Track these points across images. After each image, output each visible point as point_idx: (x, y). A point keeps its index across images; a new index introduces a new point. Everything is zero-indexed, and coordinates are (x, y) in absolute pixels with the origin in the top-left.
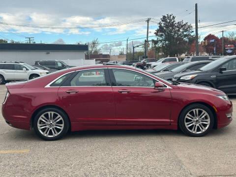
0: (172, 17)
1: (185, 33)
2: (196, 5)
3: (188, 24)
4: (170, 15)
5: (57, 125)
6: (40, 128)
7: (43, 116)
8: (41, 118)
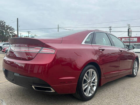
0: (3, 22)
1: (10, 31)
2: (18, 19)
3: (12, 27)
4: (3, 21)
5: (93, 83)
6: (84, 89)
7: (86, 74)
8: (84, 76)
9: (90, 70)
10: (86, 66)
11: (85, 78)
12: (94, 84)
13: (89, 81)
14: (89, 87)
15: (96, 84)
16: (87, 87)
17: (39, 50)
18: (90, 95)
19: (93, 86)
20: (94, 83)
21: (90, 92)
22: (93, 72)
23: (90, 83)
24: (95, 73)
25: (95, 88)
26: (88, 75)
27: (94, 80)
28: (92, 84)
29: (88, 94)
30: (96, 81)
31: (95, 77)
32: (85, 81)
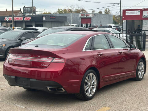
5: (92, 85)
6: (86, 89)
7: (87, 78)
8: (86, 80)
9: (90, 74)
10: (88, 70)
11: (86, 81)
12: (94, 87)
13: (89, 84)
14: (90, 89)
15: (96, 86)
16: (88, 89)
17: (51, 60)
18: (91, 95)
19: (93, 88)
20: (94, 85)
21: (90, 93)
22: (92, 76)
23: (90, 85)
24: (94, 76)
25: (94, 90)
26: (88, 78)
27: (94, 83)
28: (92, 87)
29: (89, 95)
30: (96, 83)
31: (95, 80)
32: (87, 84)
